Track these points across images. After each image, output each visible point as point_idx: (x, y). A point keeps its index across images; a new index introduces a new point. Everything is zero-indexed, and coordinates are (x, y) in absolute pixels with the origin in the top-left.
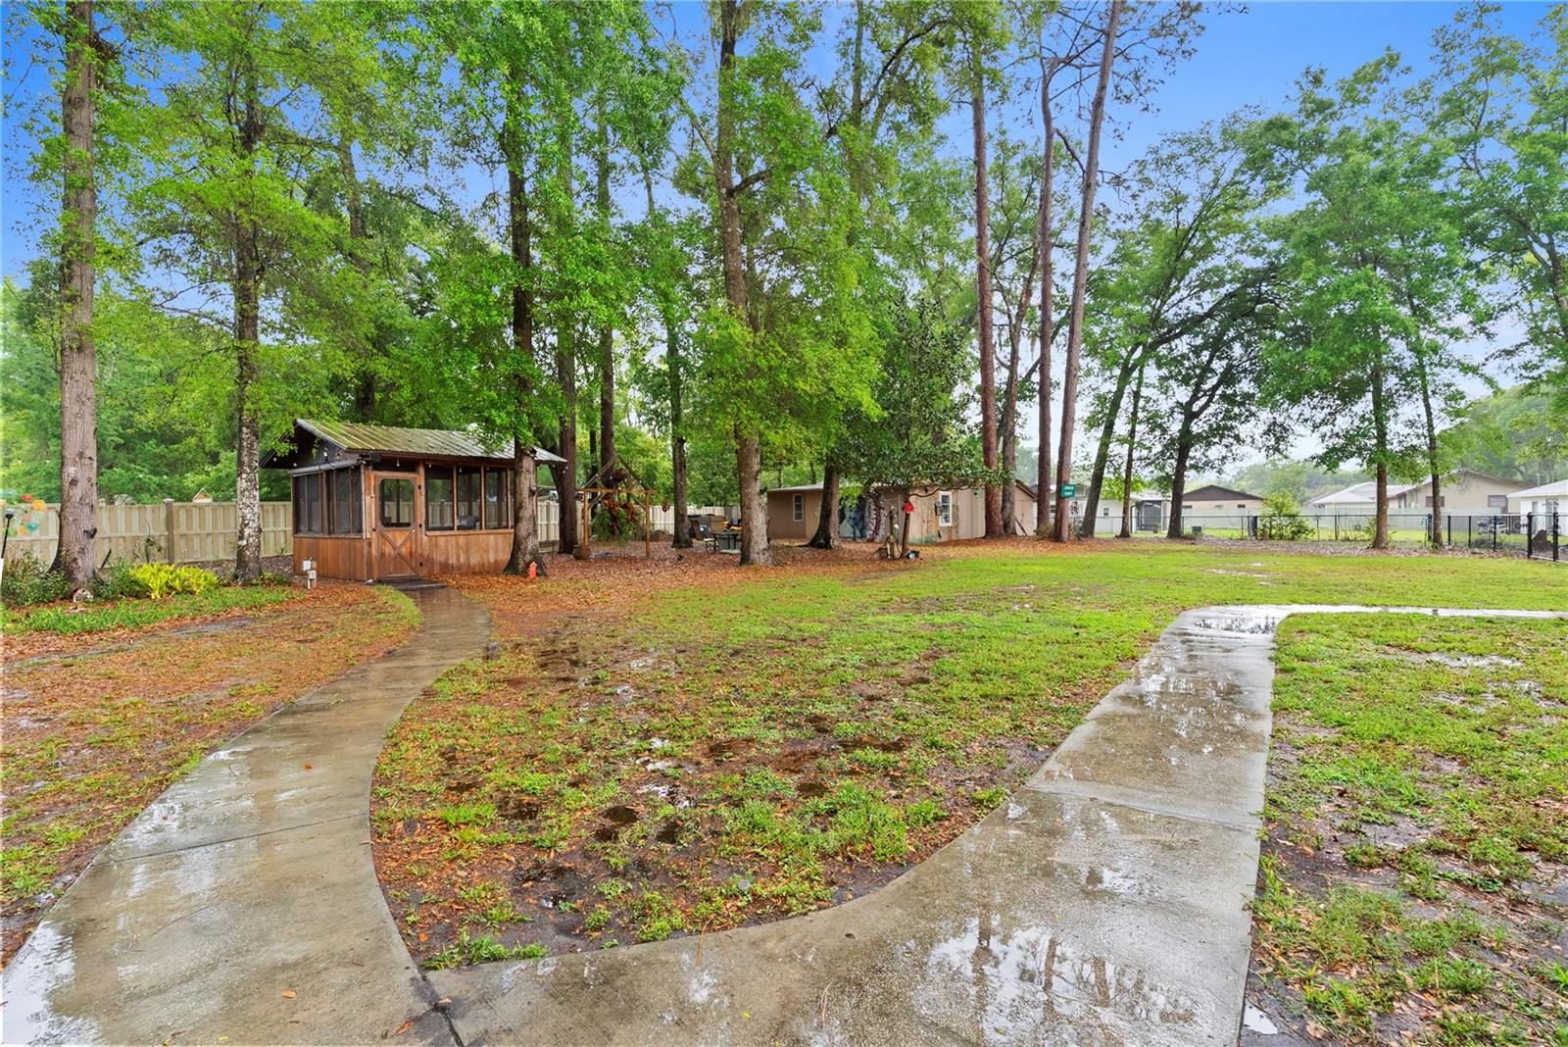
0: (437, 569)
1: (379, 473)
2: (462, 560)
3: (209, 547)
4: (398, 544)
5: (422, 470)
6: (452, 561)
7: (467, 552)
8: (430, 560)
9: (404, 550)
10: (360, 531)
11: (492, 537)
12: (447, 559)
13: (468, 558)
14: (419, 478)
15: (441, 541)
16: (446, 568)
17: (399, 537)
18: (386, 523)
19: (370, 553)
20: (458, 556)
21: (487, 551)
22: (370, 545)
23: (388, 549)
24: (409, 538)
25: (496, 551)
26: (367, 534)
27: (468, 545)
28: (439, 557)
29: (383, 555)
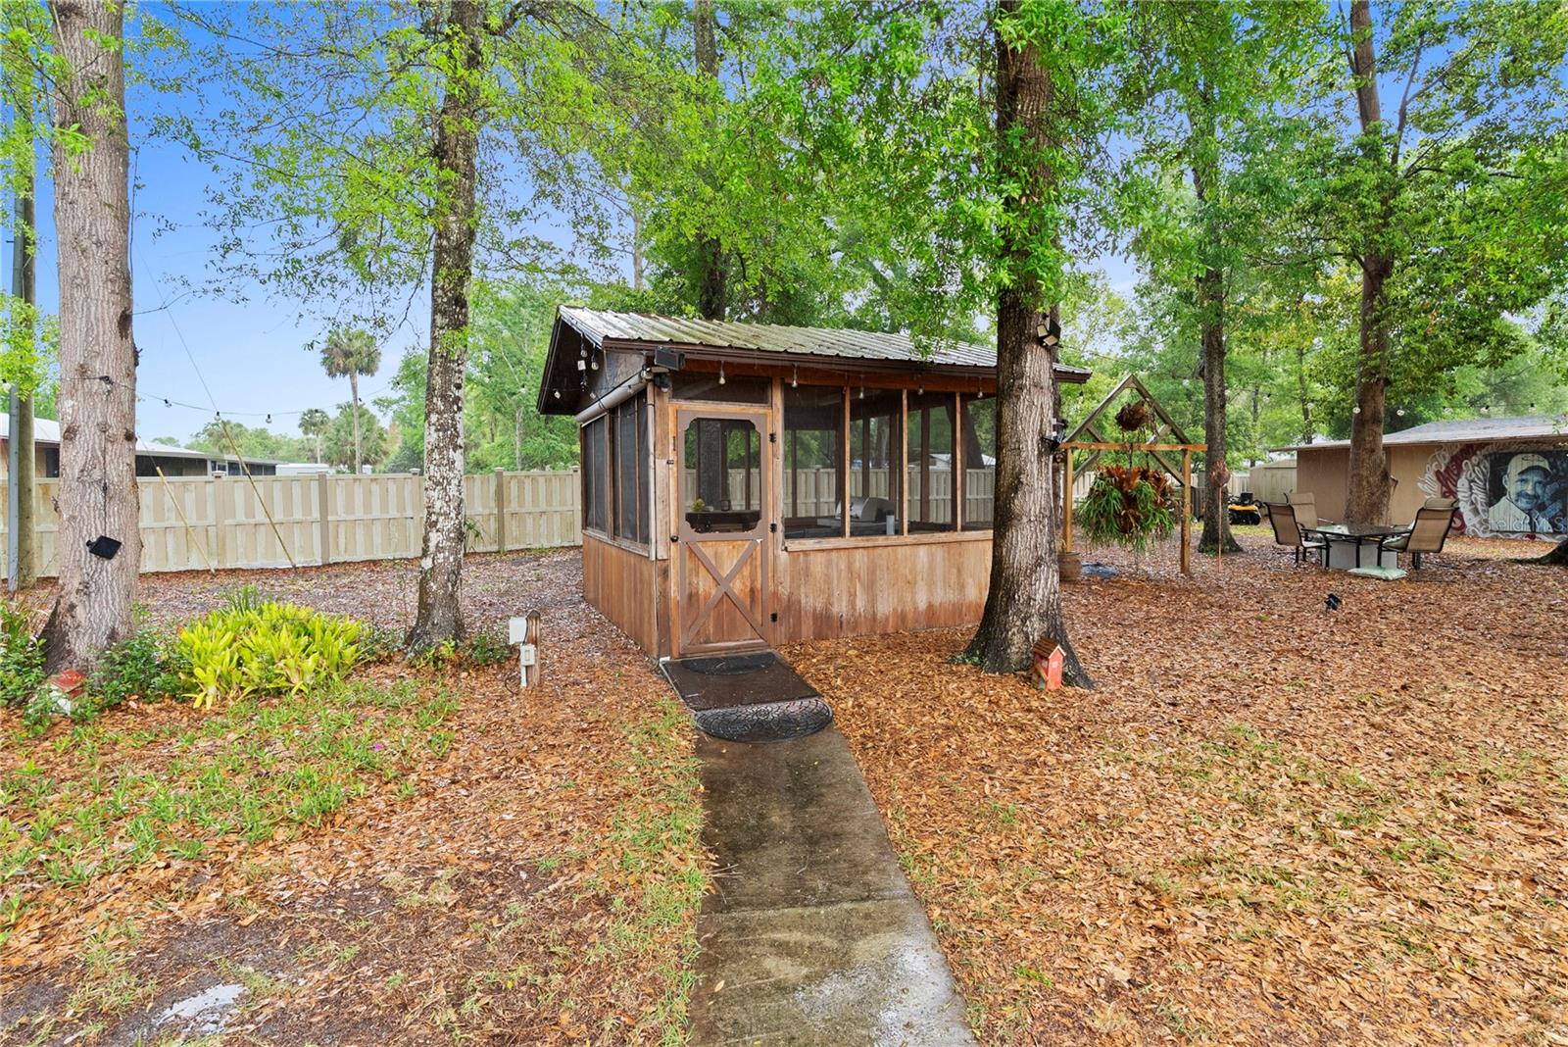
0: (807, 630)
1: (685, 405)
2: (861, 604)
3: (543, 530)
4: (725, 572)
5: (778, 398)
6: (840, 608)
7: (871, 587)
8: (792, 607)
9: (738, 587)
10: (646, 540)
11: (922, 551)
12: (829, 603)
13: (872, 601)
14: (770, 416)
15: (818, 562)
16: (826, 624)
17: (725, 551)
18: (700, 521)
19: (664, 594)
20: (852, 596)
21: (911, 584)
22: (665, 573)
23: (704, 585)
24: (748, 558)
25: (931, 584)
26: (659, 549)
27: (872, 570)
28: (810, 600)
29: (692, 597)
